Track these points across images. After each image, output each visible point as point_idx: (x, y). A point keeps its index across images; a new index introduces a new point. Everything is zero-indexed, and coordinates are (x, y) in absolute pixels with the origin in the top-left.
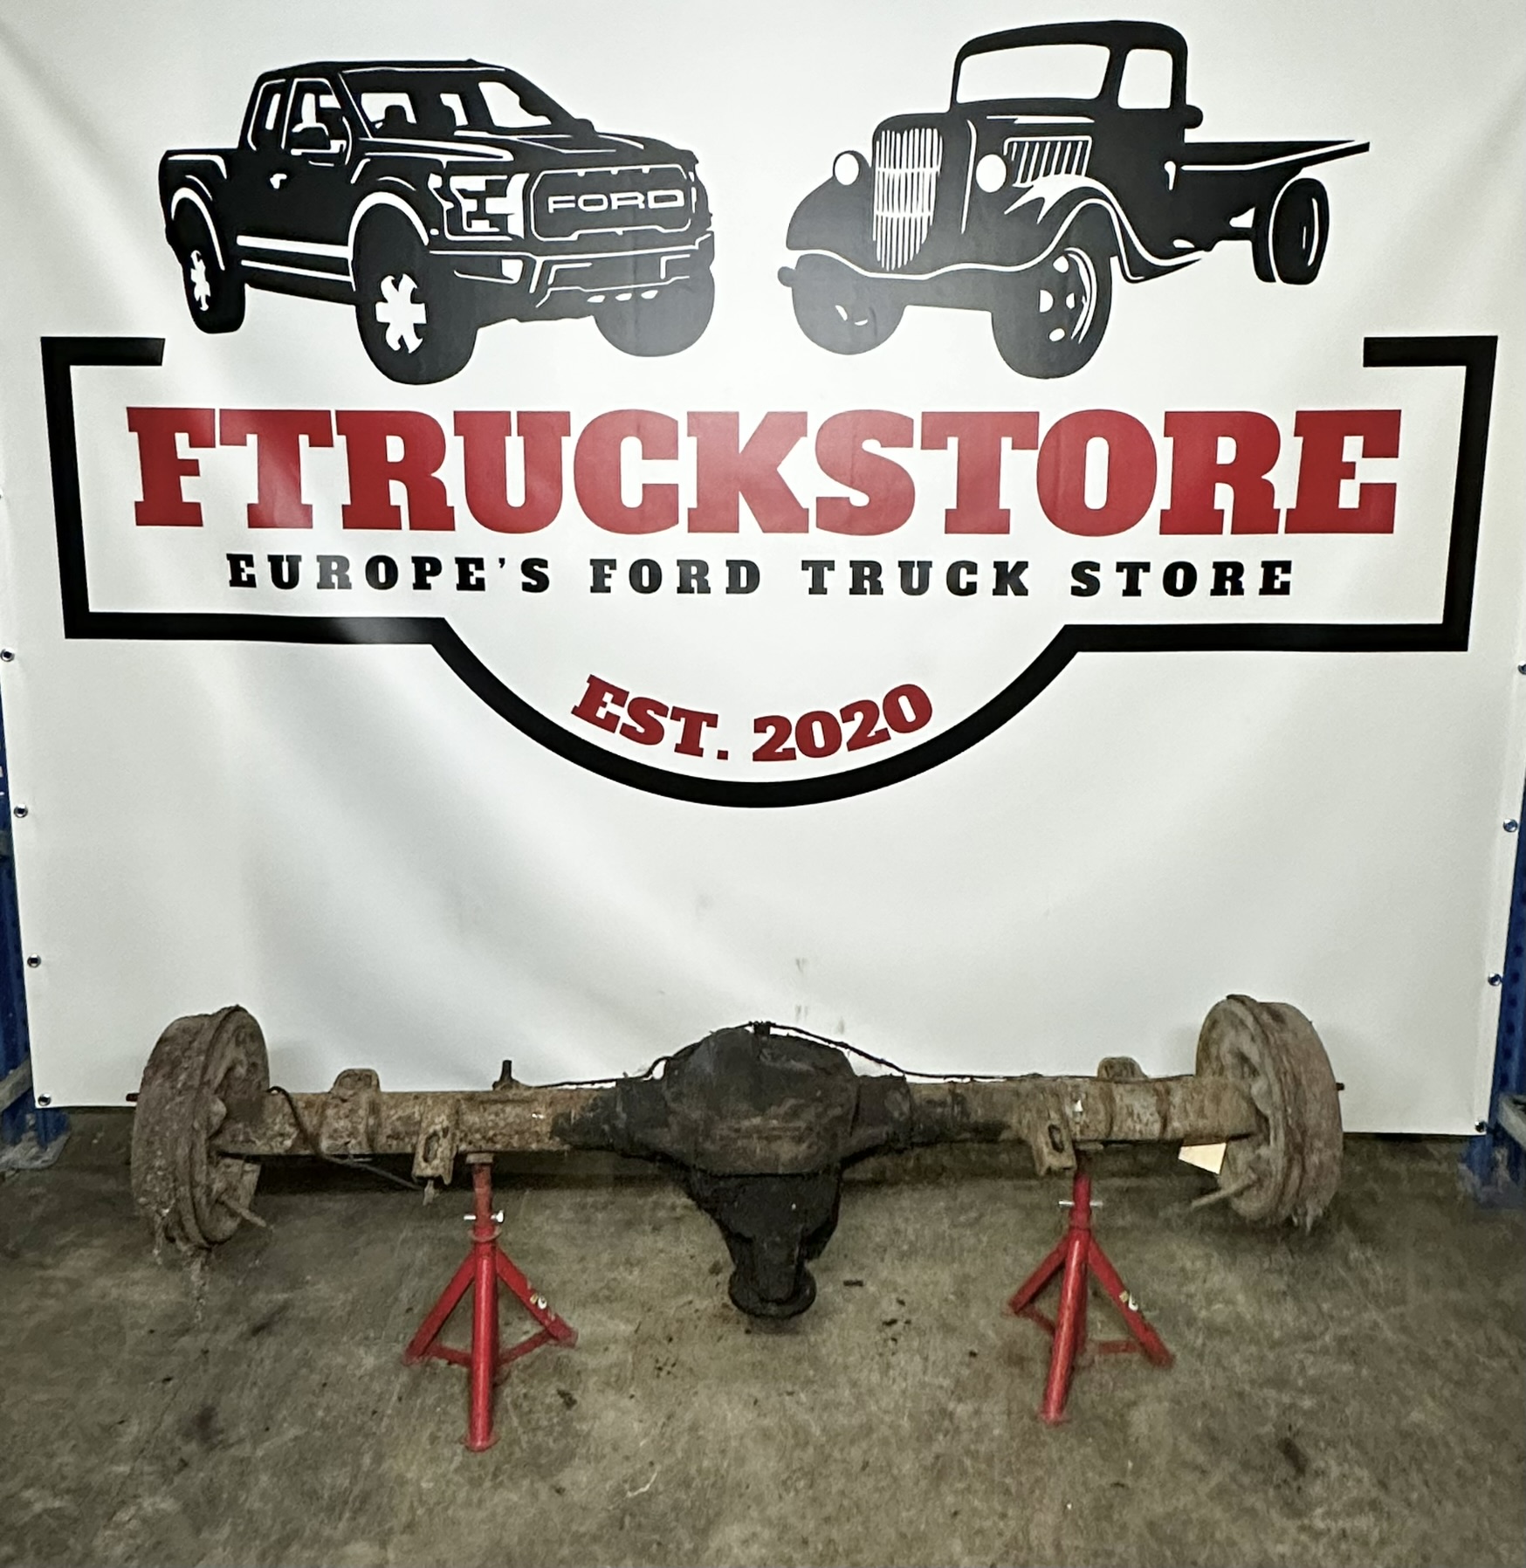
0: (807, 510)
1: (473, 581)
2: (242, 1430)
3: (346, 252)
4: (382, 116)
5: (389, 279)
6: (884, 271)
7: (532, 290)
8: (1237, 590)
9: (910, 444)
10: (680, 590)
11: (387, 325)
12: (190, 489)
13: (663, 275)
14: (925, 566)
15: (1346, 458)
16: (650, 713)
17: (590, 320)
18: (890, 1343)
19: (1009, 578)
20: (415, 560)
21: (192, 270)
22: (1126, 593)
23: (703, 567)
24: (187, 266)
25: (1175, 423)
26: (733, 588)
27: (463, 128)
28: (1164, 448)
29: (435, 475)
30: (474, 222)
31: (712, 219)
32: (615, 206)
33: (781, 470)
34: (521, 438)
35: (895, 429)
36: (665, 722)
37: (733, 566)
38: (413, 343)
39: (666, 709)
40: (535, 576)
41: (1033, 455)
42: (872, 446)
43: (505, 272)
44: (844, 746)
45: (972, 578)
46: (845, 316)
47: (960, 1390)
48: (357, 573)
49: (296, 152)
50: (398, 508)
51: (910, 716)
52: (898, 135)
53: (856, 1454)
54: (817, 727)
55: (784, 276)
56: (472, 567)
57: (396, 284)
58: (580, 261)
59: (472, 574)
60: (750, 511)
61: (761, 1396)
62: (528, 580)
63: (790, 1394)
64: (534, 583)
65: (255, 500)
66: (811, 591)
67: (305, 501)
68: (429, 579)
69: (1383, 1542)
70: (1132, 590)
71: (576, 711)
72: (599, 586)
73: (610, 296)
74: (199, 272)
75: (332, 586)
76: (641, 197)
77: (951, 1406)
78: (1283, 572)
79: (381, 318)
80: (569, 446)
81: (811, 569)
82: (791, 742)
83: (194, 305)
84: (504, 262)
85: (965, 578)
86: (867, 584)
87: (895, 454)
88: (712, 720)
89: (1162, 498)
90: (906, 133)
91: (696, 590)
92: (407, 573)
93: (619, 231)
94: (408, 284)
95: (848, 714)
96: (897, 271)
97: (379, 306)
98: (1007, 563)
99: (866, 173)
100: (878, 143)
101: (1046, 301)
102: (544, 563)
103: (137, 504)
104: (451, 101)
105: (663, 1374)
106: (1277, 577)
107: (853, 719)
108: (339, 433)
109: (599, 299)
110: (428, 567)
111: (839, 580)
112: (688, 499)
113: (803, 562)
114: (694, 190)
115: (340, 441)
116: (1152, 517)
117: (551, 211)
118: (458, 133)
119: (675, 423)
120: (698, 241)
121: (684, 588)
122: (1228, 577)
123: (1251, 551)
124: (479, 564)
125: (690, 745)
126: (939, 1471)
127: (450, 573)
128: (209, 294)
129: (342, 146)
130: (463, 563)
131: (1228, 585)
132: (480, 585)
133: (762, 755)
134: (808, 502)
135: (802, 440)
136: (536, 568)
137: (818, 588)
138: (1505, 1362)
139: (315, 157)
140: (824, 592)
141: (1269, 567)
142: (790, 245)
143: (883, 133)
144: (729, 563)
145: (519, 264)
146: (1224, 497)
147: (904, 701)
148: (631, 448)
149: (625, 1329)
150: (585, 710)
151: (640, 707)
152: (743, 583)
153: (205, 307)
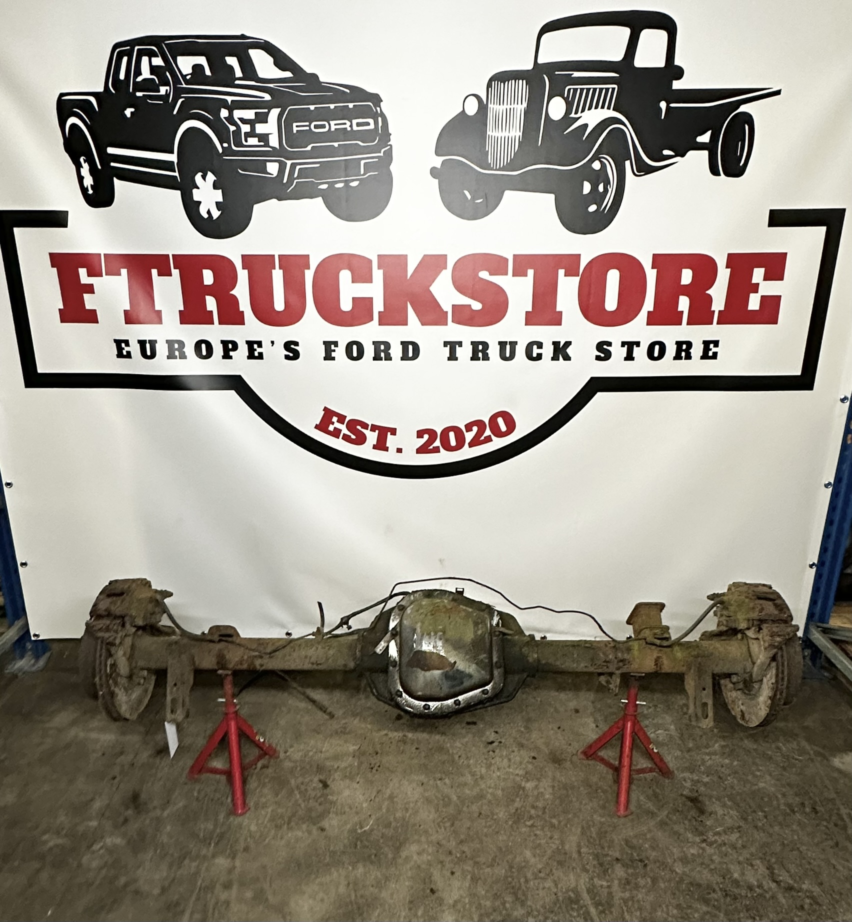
0: (447, 312)
1: (256, 354)
2: (155, 803)
3: (173, 158)
4: (190, 71)
5: (200, 174)
6: (492, 169)
7: (285, 181)
8: (688, 357)
9: (506, 274)
10: (375, 359)
11: (200, 203)
12: (90, 302)
13: (362, 172)
14: (513, 344)
15: (754, 281)
16: (359, 427)
17: (320, 199)
18: (491, 753)
19: (561, 351)
20: (222, 342)
21: (81, 169)
22: (626, 359)
23: (387, 345)
24: (78, 167)
25: (658, 260)
26: (405, 357)
27: (240, 79)
28: (651, 276)
29: (232, 292)
30: (249, 139)
31: (391, 137)
32: (333, 129)
33: (431, 289)
34: (281, 271)
35: (497, 264)
36: (367, 432)
37: (405, 345)
38: (216, 214)
39: (368, 425)
40: (292, 351)
41: (577, 280)
42: (484, 275)
43: (269, 170)
44: (467, 445)
45: (540, 351)
46: (469, 197)
47: (527, 776)
48: (190, 350)
49: (139, 94)
50: (212, 312)
51: (503, 428)
52: (502, 84)
53: (475, 808)
54: (452, 435)
55: (434, 172)
56: (255, 346)
57: (204, 177)
58: (312, 163)
59: (256, 350)
60: (414, 313)
61: (425, 781)
62: (287, 353)
63: (440, 779)
64: (291, 355)
65: (128, 308)
66: (449, 359)
67: (157, 308)
68: (231, 353)
69: (744, 847)
70: (629, 357)
71: (317, 427)
72: (328, 357)
73: (331, 185)
74: (85, 170)
75: (175, 358)
76: (348, 123)
77: (523, 784)
78: (714, 347)
79: (196, 198)
80: (309, 275)
81: (449, 346)
82: (437, 443)
83: (84, 190)
84: (268, 164)
85: (536, 351)
86: (480, 355)
87: (497, 280)
88: (393, 431)
89: (649, 304)
90: (507, 82)
91: (383, 359)
92: (218, 350)
93: (336, 144)
94: (211, 177)
95: (469, 427)
96: (500, 169)
97: (195, 191)
98: (560, 342)
99: (483, 108)
100: (490, 89)
101: (587, 187)
102: (296, 344)
103: (60, 310)
104: (232, 61)
105: (374, 771)
106: (711, 350)
107: (472, 430)
108: (175, 268)
109: (324, 186)
110: (230, 346)
111: (465, 352)
112: (378, 306)
113: (444, 342)
114: (380, 119)
115: (176, 273)
116: (643, 316)
117: (295, 132)
118: (237, 82)
119: (370, 261)
120: (383, 150)
121: (377, 358)
122: (683, 350)
123: (697, 335)
124: (260, 344)
125: (381, 445)
126: (517, 817)
127: (243, 349)
128: (93, 184)
129: (167, 90)
130: (250, 344)
131: (683, 354)
132: (261, 356)
133: (421, 450)
134: (447, 307)
135: (444, 271)
136: (292, 346)
137: (453, 357)
138: (807, 757)
139: (151, 97)
140: (456, 359)
141: (706, 344)
142: (438, 153)
143: (493, 83)
144: (402, 343)
145: (277, 165)
146: (684, 303)
147: (500, 421)
148: (345, 276)
149: (352, 748)
150: (322, 426)
151: (353, 425)
152: (411, 355)
153: (91, 192)
